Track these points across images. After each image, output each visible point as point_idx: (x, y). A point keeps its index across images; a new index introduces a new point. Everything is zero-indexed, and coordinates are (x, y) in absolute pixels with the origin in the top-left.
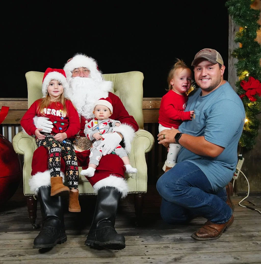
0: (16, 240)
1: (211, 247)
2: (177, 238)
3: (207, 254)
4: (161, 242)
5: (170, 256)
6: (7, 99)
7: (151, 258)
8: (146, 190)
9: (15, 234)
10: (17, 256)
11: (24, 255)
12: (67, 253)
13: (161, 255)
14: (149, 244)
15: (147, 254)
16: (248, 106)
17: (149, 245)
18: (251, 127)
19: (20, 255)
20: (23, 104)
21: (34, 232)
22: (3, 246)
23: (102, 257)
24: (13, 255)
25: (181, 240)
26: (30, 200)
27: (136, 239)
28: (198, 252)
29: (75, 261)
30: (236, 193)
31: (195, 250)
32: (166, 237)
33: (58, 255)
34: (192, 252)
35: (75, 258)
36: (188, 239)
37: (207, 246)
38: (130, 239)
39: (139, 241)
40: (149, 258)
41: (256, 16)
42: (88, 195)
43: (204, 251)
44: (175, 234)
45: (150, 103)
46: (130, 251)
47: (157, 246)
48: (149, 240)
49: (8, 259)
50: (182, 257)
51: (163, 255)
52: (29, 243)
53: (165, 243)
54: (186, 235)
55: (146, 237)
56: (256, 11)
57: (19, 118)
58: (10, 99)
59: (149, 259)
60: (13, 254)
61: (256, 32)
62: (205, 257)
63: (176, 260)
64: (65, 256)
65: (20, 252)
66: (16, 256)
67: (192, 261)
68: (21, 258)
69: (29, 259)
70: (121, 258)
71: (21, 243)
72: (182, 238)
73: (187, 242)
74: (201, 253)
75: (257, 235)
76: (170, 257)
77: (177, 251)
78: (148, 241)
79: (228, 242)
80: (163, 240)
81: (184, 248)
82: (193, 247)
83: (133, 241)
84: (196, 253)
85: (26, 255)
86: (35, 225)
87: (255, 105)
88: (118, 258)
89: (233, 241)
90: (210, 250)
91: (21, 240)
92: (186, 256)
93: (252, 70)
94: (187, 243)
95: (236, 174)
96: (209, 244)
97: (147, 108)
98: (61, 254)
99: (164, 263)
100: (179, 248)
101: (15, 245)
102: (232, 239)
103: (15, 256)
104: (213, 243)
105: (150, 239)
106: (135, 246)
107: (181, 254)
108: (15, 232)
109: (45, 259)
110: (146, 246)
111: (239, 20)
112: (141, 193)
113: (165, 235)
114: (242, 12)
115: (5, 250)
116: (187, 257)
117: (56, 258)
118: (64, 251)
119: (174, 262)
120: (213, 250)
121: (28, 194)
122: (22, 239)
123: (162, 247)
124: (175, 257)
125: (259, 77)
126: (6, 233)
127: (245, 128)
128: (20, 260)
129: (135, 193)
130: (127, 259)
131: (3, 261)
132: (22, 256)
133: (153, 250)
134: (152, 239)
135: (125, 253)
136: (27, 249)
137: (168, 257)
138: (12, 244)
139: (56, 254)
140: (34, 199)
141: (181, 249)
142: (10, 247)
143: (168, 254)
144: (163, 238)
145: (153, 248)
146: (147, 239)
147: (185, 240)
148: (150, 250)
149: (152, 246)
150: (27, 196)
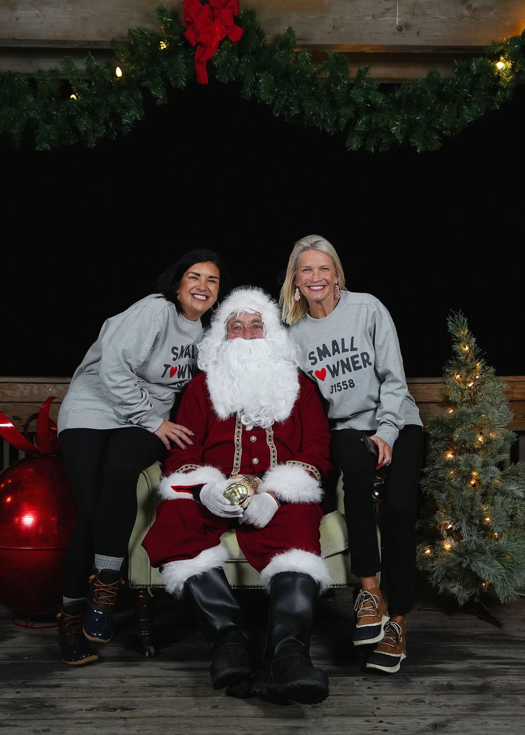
0: (113, 679)
1: (511, 705)
2: (442, 683)
3: (502, 718)
4: (408, 691)
5: (425, 719)
7: (384, 721)
9: (109, 666)
10: (118, 710)
11: (132, 709)
12: (216, 707)
13: (406, 716)
14: (383, 693)
15: (377, 713)
17: (383, 695)
19: (124, 709)
21: (149, 663)
23: (287, 717)
24: (110, 707)
25: (450, 688)
26: (141, 596)
27: (357, 683)
28: (482, 714)
29: (233, 724)
31: (478, 710)
32: (418, 681)
33: (199, 710)
34: (471, 712)
35: (233, 716)
36: (465, 686)
37: (503, 702)
39: (362, 688)
40: (381, 722)
42: (259, 588)
43: (495, 713)
44: (438, 676)
46: (343, 706)
47: (399, 698)
48: (383, 685)
49: (101, 715)
50: (448, 721)
51: (411, 716)
52: (140, 686)
53: (415, 692)
54: (462, 679)
55: (377, 680)
59: (381, 724)
60: (109, 705)
62: (496, 724)
63: (435, 727)
64: (212, 713)
65: (123, 703)
66: (115, 710)
67: (469, 731)
68: (126, 714)
69: (141, 717)
70: (326, 719)
71: (124, 685)
72: (453, 683)
73: (462, 692)
74: (488, 716)
76: (423, 721)
77: (439, 709)
78: (380, 687)
80: (411, 686)
81: (456, 704)
82: (470, 702)
83: (349, 687)
84: (478, 715)
85: (135, 709)
86: (149, 649)
88: (319, 720)
90: (508, 710)
91: (123, 680)
92: (457, 719)
94: (461, 694)
99: (411, 731)
100: (442, 704)
101: (112, 688)
103: (113, 710)
104: (519, 697)
105: (384, 683)
106: (355, 697)
107: (447, 716)
108: (110, 663)
109: (174, 717)
110: (375, 698)
113: (416, 676)
115: (93, 697)
116: (459, 723)
117: (195, 717)
119: (431, 731)
120: (514, 710)
121: (137, 586)
122: (125, 678)
123: (410, 700)
124: (435, 721)
128: (125, 719)
130: (335, 722)
131: (90, 718)
132: (128, 711)
133: (388, 706)
134: (389, 684)
135: (332, 711)
136: (137, 697)
137: (419, 721)
138: (106, 686)
139: (196, 707)
140: (150, 596)
141: (449, 706)
142: (102, 693)
143: (421, 715)
144: (413, 682)
145: (391, 702)
146: (379, 684)
147: (459, 688)
148: (383, 704)
149: (389, 698)
150: (135, 589)
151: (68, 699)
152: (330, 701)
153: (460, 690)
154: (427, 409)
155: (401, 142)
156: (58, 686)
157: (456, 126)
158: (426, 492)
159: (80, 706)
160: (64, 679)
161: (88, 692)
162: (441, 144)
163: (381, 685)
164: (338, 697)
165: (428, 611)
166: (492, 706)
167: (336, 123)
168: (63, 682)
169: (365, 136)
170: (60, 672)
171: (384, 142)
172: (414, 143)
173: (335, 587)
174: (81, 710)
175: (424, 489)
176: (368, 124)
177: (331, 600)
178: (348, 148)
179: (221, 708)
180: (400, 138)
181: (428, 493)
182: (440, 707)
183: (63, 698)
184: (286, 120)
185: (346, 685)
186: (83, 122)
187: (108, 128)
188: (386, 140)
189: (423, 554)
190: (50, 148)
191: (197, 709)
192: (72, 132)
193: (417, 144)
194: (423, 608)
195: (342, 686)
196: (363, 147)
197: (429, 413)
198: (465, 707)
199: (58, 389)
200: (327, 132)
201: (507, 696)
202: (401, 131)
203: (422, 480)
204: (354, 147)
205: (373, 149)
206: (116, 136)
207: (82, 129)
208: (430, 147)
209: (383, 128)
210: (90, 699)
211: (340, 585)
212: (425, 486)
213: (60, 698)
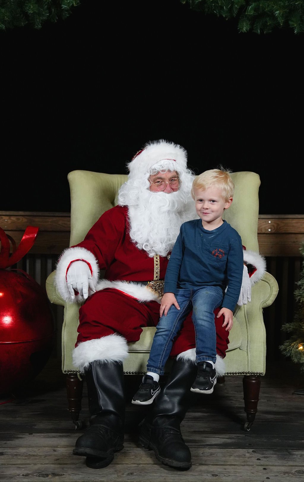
0: (46, 448)
4: (291, 463)
6: (35, 213)
8: (264, 370)
9: (45, 437)
10: (50, 476)
11: (61, 475)
12: (131, 474)
14: (270, 464)
17: (271, 466)
19: (54, 475)
20: (60, 222)
22: (26, 457)
24: (43, 473)
26: (72, 380)
27: (248, 455)
32: (299, 454)
33: (118, 476)
38: (237, 454)
39: (253, 459)
45: (269, 223)
46: (238, 475)
47: (283, 469)
48: (270, 457)
52: (69, 454)
53: (297, 464)
55: (264, 452)
57: (54, 245)
58: (40, 213)
60: (43, 471)
64: (128, 480)
65: (54, 470)
66: (47, 475)
68: (56, 479)
71: (55, 453)
78: (267, 459)
80: (294, 458)
83: (241, 459)
85: (64, 475)
86: (78, 423)
91: (56, 449)
97: (263, 231)
98: (123, 474)
101: (46, 456)
103: (45, 476)
105: (271, 455)
106: (247, 467)
108: (45, 434)
110: (265, 469)
112: (256, 375)
113: (297, 449)
115: (29, 464)
118: (128, 469)
121: (69, 371)
122: (57, 447)
123: (293, 471)
126: (30, 435)
129: (245, 376)
132: (58, 477)
133: (277, 475)
134: (275, 456)
136: (66, 464)
138: (41, 454)
139: (114, 474)
140: (79, 379)
142: (38, 460)
144: (294, 455)
145: (278, 472)
146: (266, 456)
148: (271, 475)
149: (275, 469)
150: (67, 374)
151: (10, 466)
152: (226, 470)
154: (296, 239)
155: (282, 24)
156: (1, 454)
158: (299, 300)
159: (18, 472)
160: (7, 447)
163: (268, 457)
164: (233, 467)
165: (300, 396)
167: (230, 10)
168: (6, 451)
169: (253, 20)
170: (5, 442)
171: (268, 24)
172: (293, 25)
173: (229, 375)
174: (18, 475)
175: (298, 298)
176: (256, 9)
177: (222, 385)
178: (240, 30)
179: (136, 475)
180: (281, 21)
181: (301, 302)
184: (191, 8)
185: (239, 456)
186: (30, 6)
187: (50, 12)
188: (270, 23)
189: (297, 350)
190: (5, 27)
191: (116, 476)
192: (22, 16)
193: (295, 25)
194: (296, 393)
195: (235, 457)
196: (251, 30)
197: (297, 241)
199: (13, 220)
200: (223, 17)
202: (283, 15)
203: (296, 291)
204: (244, 29)
205: (259, 31)
206: (57, 20)
207: (30, 12)
209: (268, 12)
210: (27, 466)
211: (233, 374)
212: (299, 296)
213: (2, 464)
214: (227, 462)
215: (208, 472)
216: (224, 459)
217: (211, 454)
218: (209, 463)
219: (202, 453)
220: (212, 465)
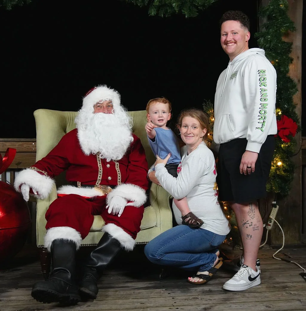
1: (242, 298)
2: (206, 290)
3: (238, 304)
4: (189, 294)
5: (200, 306)
7: (179, 308)
9: (27, 290)
13: (190, 305)
14: (177, 296)
15: (175, 305)
16: (282, 148)
18: (285, 171)
19: (38, 309)
20: (25, 146)
25: (210, 292)
26: (44, 252)
27: (162, 292)
28: (228, 302)
30: (271, 246)
31: (226, 301)
32: (194, 290)
36: (217, 290)
37: (238, 296)
39: (165, 294)
41: (288, 49)
43: (234, 301)
46: (157, 302)
47: (185, 297)
48: (176, 292)
50: (212, 306)
51: (192, 305)
53: (193, 294)
54: (216, 287)
55: (173, 290)
56: (287, 43)
57: (20, 162)
58: (10, 139)
59: (177, 309)
61: (288, 66)
63: (205, 309)
64: (87, 309)
65: (38, 307)
70: (148, 309)
72: (212, 289)
73: (217, 293)
74: (231, 303)
75: (292, 285)
77: (206, 301)
79: (260, 292)
80: (191, 292)
81: (214, 298)
82: (223, 297)
84: (226, 303)
87: (288, 147)
89: (265, 292)
90: (240, 300)
92: (216, 305)
93: (285, 107)
95: (270, 224)
96: (240, 295)
98: (83, 307)
102: (264, 290)
104: (245, 294)
105: (177, 291)
106: (162, 298)
107: (210, 304)
108: (27, 288)
110: (173, 298)
111: (270, 54)
113: (192, 287)
114: (272, 45)
116: (217, 307)
120: (244, 299)
121: (42, 246)
123: (191, 298)
124: (205, 307)
125: (292, 115)
126: (17, 290)
127: (279, 172)
130: (154, 309)
133: (181, 301)
134: (179, 291)
135: (152, 305)
137: (197, 307)
141: (211, 300)
143: (197, 305)
144: (191, 290)
147: (215, 291)
148: (177, 301)
149: (180, 298)
150: (40, 248)
152: (149, 301)
153: (216, 292)
157: (206, 5)
161: (17, 302)
162: (198, 14)
163: (175, 292)
164: (153, 298)
166: (232, 299)
167: (143, 1)
169: (158, 8)
171: (169, 11)
172: (184, 13)
176: (160, 2)
178: (149, 14)
179: (92, 307)
180: (177, 9)
182: (207, 300)
183: (3, 306)
185: (157, 293)
195: (154, 293)
196: (157, 14)
198: (219, 300)
200: (138, 5)
201: (239, 294)
202: (178, 6)
204: (153, 14)
205: (162, 15)
206: (23, 4)
208: (192, 15)
209: (168, 4)
213: (2, 306)
214: (149, 296)
215: (138, 302)
216: (147, 295)
217: (139, 293)
218: (138, 298)
219: (134, 293)
220: (140, 298)
